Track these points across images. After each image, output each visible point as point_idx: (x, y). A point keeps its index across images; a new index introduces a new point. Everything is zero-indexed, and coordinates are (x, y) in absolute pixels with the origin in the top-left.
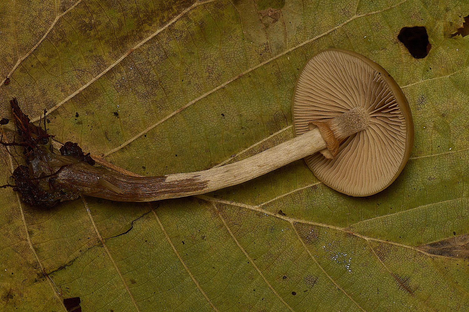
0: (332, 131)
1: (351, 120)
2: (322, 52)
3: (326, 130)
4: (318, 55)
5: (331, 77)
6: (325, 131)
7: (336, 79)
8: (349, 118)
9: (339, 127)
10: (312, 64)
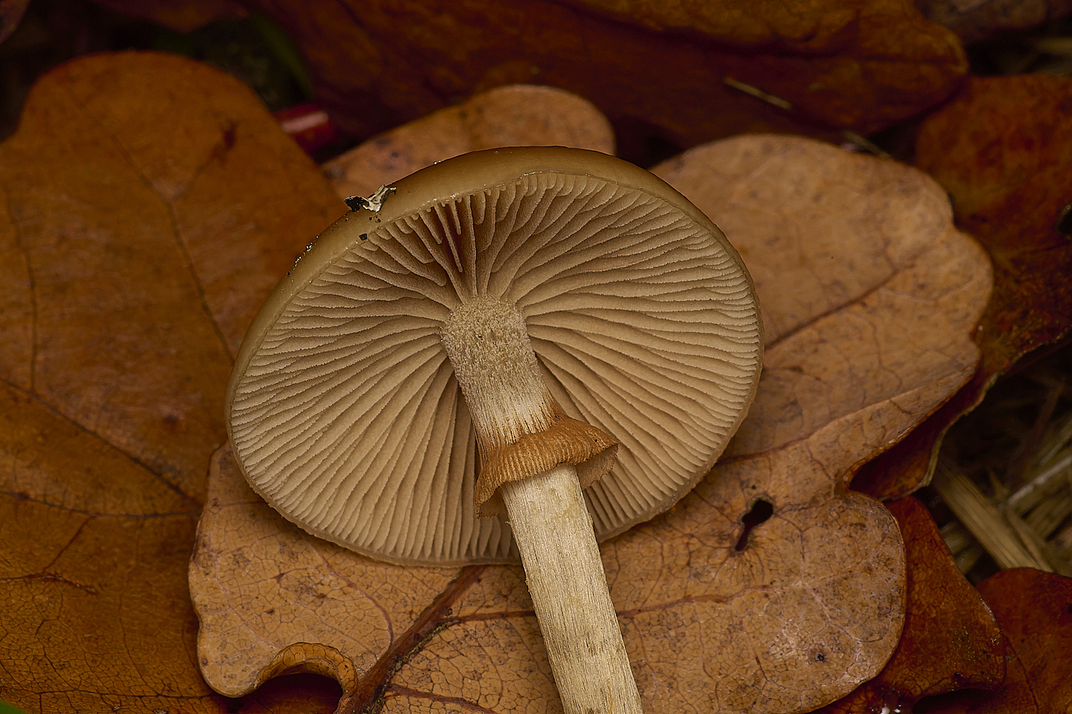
0: (523, 436)
1: (490, 362)
2: (231, 424)
3: (519, 458)
4: (237, 442)
5: (320, 409)
6: (520, 462)
7: (329, 392)
8: (482, 367)
9: (511, 408)
10: (262, 468)
